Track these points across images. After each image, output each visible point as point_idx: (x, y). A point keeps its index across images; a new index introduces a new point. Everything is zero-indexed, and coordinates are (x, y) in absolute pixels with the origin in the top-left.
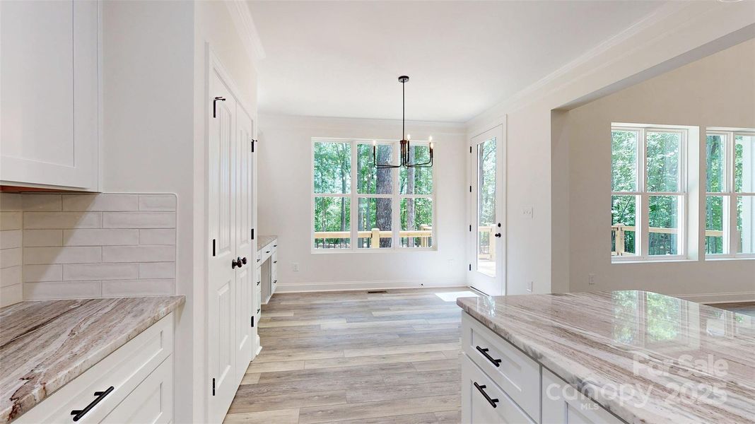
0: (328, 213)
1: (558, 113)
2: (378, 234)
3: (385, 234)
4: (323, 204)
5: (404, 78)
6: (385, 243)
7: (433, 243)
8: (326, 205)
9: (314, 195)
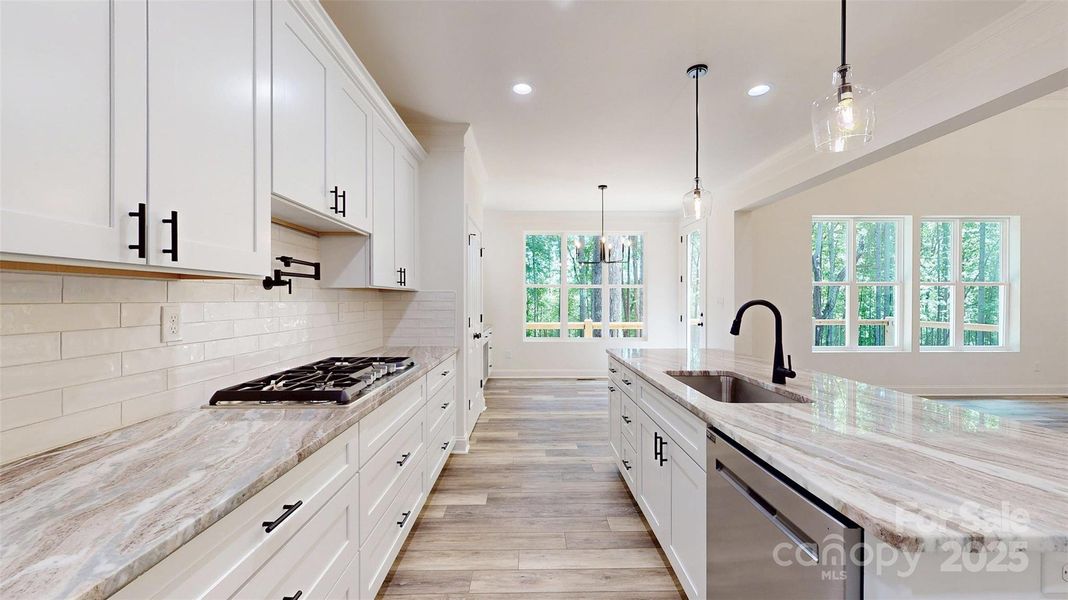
0: (542, 305)
1: (741, 214)
2: (590, 324)
3: (597, 325)
4: (535, 293)
5: (603, 187)
6: (597, 334)
7: (643, 333)
8: (539, 294)
9: (525, 286)
